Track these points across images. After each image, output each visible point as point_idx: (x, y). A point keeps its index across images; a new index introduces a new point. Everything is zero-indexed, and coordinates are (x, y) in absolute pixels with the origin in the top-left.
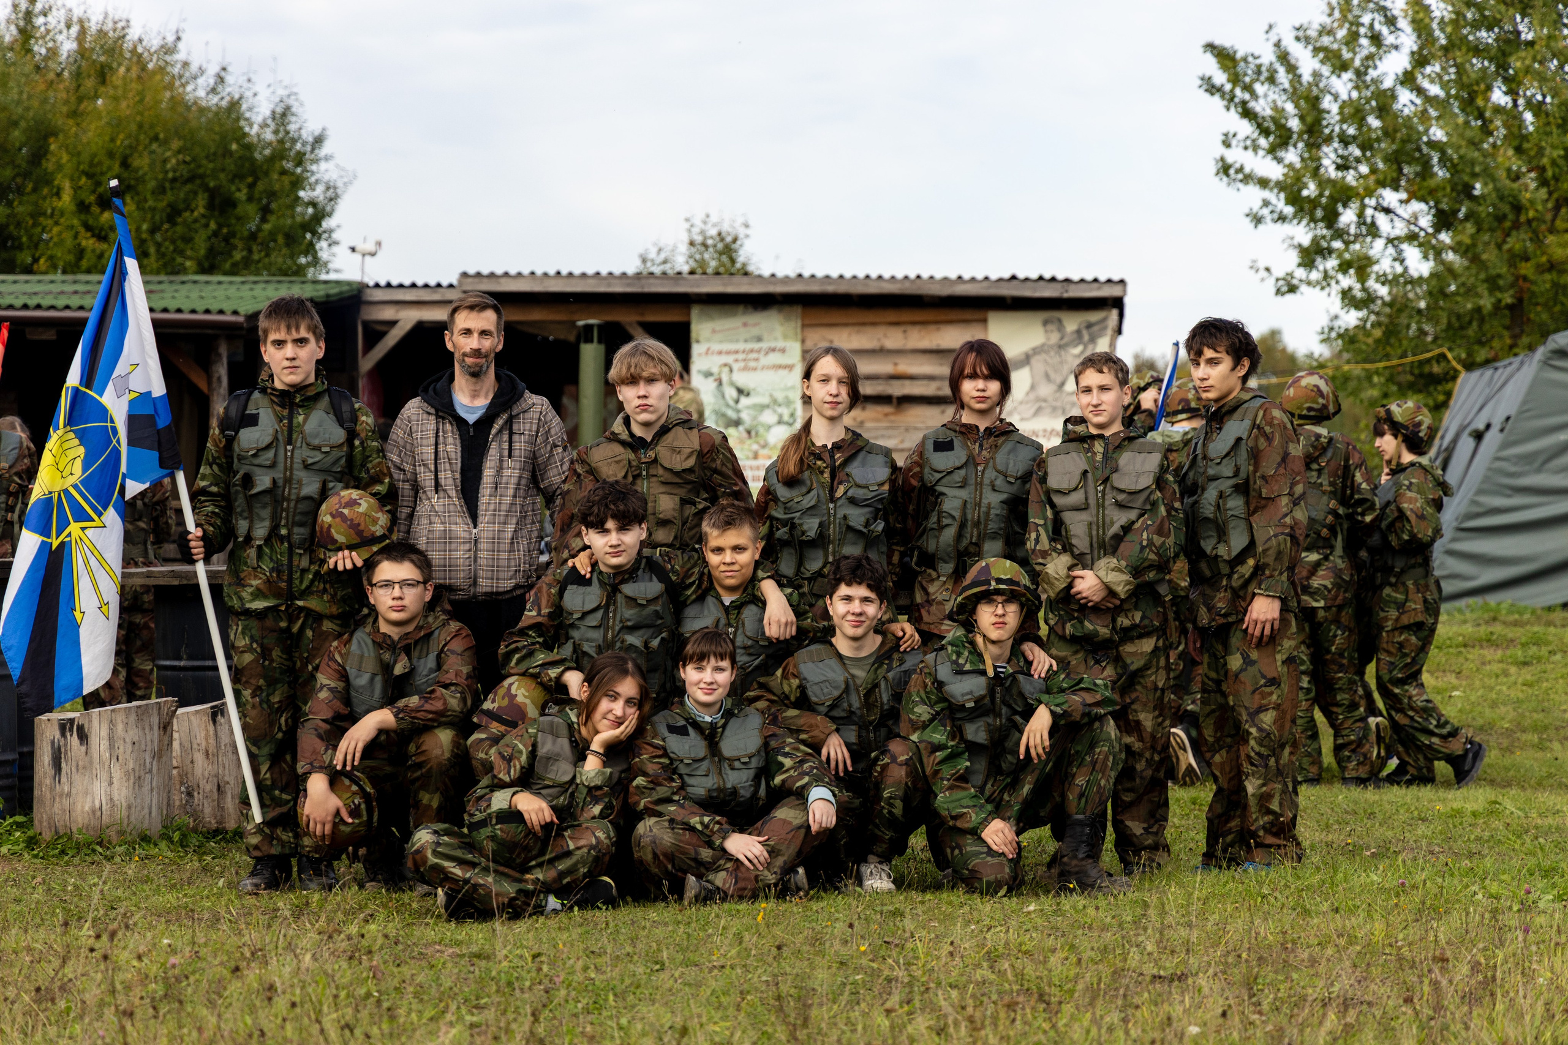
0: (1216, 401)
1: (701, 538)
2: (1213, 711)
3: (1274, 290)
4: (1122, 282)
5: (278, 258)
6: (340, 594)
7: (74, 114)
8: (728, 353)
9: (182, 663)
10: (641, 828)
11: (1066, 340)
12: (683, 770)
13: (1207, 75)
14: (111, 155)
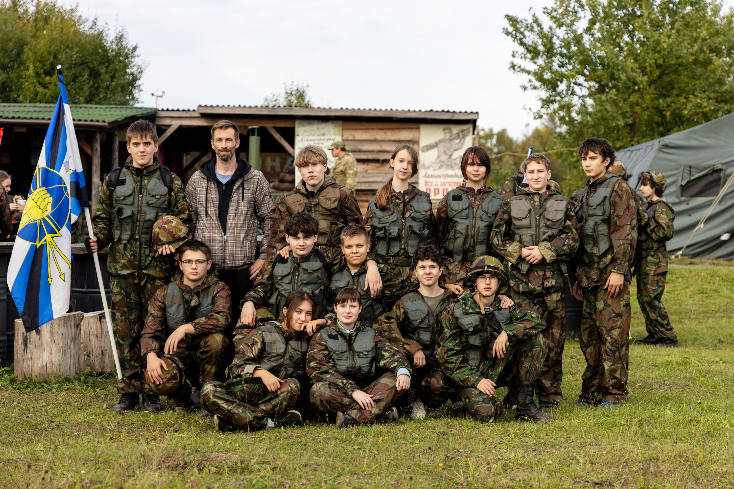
0: (593, 177)
1: (340, 242)
2: (588, 328)
3: (533, 117)
4: (477, 113)
5: (118, 97)
6: (164, 267)
7: (34, 36)
8: (311, 140)
9: (84, 290)
10: (315, 387)
11: (453, 137)
12: (335, 356)
13: (506, 27)
14: (49, 53)
